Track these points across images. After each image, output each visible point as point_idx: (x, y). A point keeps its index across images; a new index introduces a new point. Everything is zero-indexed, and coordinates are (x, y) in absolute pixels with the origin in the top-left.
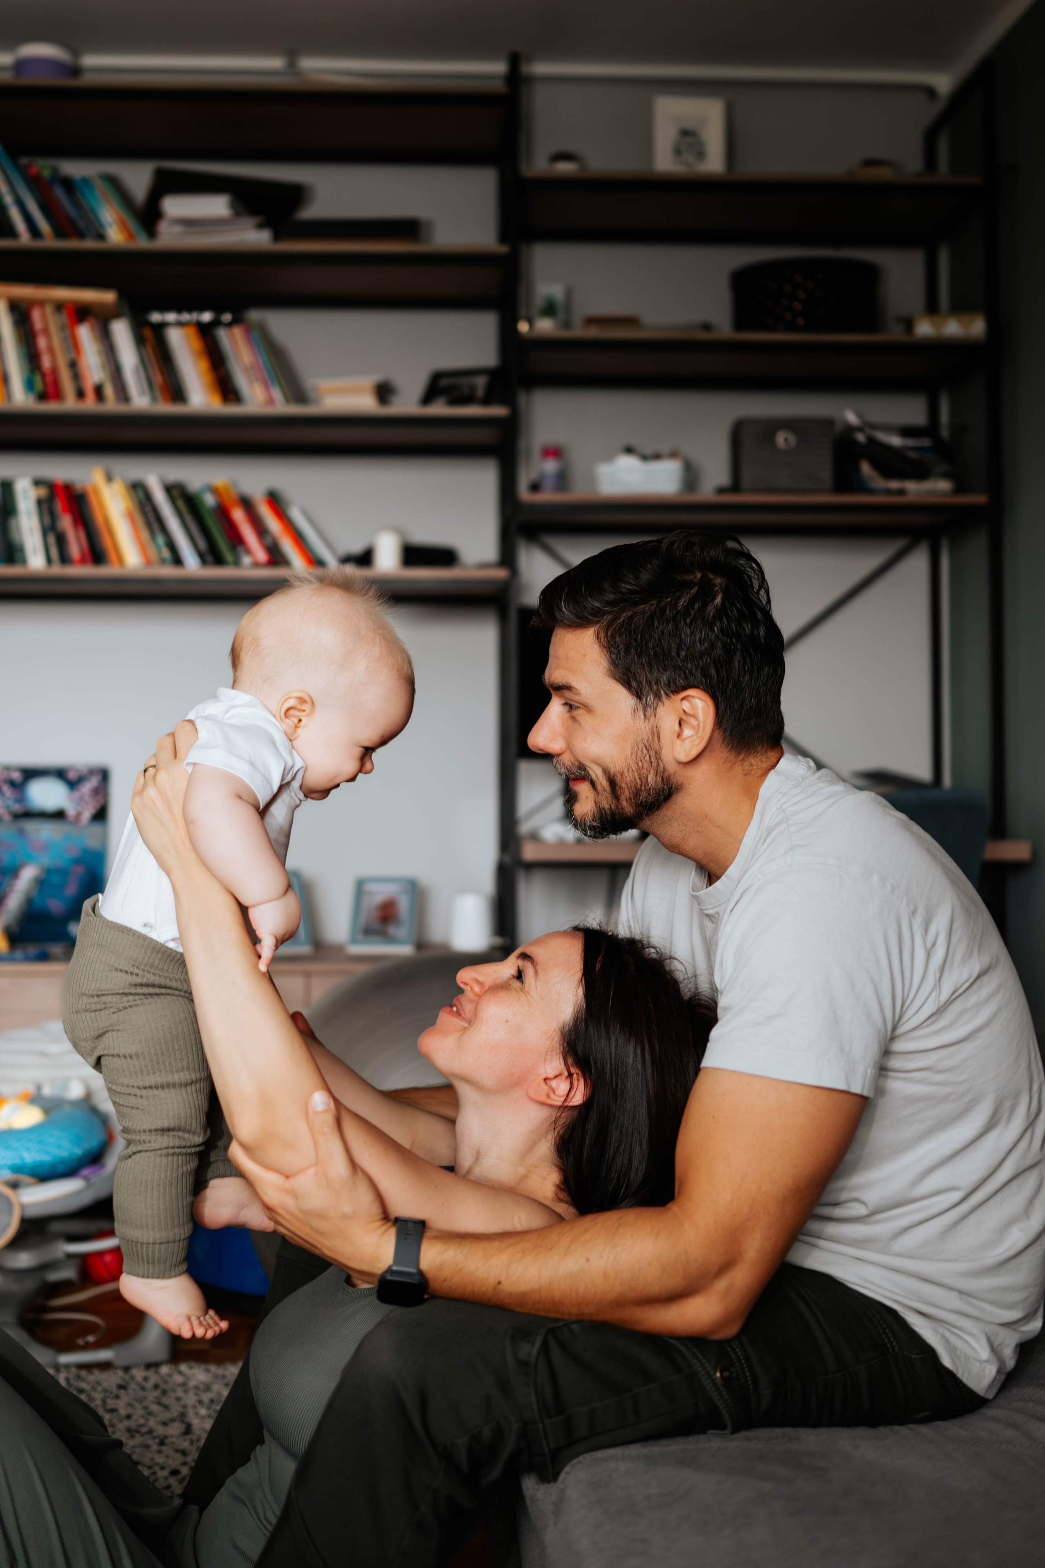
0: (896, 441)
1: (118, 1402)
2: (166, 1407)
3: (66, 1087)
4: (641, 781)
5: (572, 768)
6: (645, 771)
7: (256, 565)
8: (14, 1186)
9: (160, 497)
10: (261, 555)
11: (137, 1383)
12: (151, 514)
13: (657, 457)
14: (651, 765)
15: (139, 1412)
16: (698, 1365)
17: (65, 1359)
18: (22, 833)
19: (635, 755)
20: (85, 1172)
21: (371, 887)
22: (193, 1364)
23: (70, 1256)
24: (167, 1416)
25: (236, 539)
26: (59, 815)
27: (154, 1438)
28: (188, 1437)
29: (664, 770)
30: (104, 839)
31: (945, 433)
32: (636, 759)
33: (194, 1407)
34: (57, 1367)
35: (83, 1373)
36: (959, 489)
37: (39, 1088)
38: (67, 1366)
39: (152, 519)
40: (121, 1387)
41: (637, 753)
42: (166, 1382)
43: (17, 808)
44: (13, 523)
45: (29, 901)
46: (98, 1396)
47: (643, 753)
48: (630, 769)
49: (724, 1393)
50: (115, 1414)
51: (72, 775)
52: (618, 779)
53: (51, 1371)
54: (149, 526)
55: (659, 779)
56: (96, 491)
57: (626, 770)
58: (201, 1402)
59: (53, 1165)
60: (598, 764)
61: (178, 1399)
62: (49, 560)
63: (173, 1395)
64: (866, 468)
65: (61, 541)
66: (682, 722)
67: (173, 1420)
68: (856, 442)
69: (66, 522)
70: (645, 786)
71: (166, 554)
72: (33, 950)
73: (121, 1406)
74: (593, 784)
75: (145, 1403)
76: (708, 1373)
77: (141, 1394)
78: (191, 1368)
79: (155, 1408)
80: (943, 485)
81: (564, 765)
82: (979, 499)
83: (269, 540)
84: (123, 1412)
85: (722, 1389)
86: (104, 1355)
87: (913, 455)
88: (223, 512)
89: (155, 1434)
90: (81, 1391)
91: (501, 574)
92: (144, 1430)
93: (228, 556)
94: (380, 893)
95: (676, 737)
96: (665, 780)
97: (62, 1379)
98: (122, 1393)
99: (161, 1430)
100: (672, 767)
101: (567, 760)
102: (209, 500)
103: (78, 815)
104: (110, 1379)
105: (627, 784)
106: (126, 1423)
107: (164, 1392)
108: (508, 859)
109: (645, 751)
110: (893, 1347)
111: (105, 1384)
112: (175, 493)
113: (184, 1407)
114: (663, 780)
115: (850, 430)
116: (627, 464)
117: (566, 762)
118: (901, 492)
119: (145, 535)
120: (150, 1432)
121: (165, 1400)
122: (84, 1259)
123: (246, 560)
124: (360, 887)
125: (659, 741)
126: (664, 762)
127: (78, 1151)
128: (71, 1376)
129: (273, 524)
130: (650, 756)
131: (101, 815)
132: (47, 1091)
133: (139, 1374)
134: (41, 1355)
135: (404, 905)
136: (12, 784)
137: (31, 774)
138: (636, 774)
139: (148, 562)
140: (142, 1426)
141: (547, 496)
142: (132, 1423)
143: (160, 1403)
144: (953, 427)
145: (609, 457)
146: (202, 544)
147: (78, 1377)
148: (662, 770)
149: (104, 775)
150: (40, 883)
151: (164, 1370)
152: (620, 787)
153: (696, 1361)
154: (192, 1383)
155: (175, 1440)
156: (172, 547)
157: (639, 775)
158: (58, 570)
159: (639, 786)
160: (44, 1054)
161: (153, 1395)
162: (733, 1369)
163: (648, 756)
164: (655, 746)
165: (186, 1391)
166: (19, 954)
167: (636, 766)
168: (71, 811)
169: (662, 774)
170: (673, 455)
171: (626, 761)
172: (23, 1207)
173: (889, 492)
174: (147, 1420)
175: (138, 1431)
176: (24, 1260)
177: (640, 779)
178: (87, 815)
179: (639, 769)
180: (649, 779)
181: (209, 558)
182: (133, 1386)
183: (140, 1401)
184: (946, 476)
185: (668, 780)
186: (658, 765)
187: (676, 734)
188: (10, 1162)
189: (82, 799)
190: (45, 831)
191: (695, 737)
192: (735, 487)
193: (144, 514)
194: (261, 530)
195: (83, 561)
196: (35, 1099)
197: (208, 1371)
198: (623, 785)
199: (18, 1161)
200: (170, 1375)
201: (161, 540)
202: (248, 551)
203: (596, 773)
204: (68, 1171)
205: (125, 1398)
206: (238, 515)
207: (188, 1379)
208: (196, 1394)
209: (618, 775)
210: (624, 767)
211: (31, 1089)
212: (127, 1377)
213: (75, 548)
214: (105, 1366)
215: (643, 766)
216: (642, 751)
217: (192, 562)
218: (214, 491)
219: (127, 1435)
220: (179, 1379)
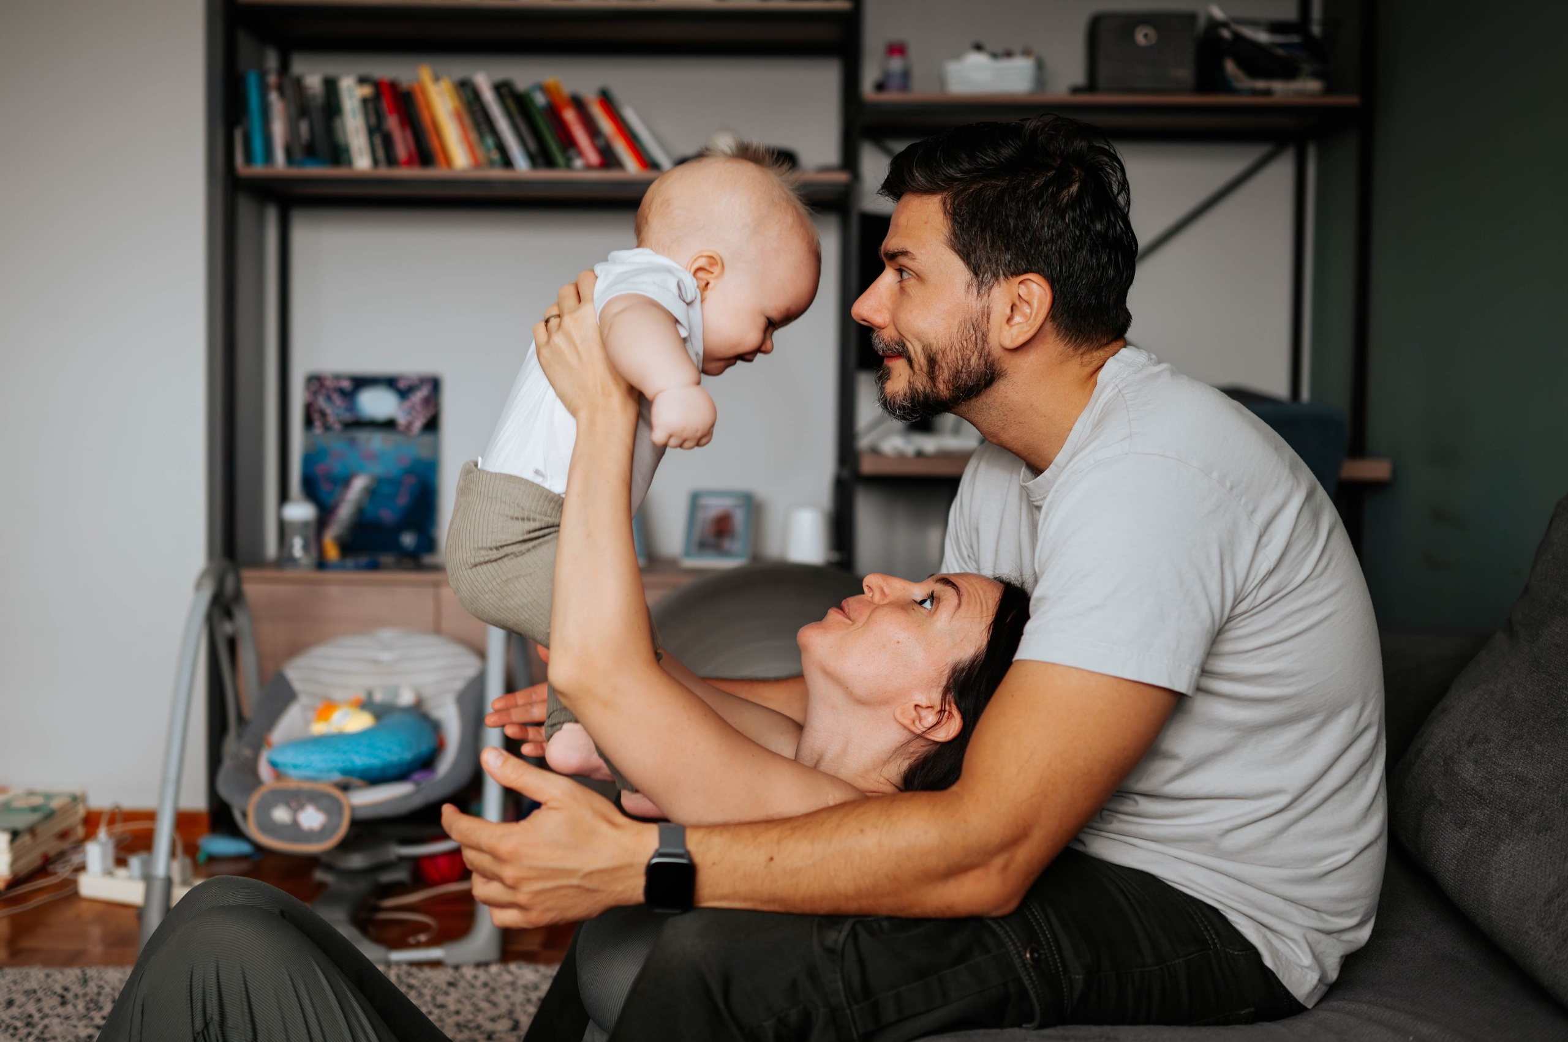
0: (1263, 37)
1: (448, 998)
2: (495, 1005)
3: (396, 694)
4: (963, 362)
5: (891, 343)
6: (968, 352)
7: (589, 167)
8: (345, 788)
9: (489, 96)
10: (593, 157)
11: (468, 982)
12: (479, 114)
13: (1009, 54)
14: (976, 346)
15: (467, 1008)
16: (1010, 943)
17: (396, 956)
18: (352, 442)
19: (961, 334)
20: (417, 776)
21: (705, 501)
22: (522, 964)
23: (402, 859)
24: (494, 1012)
25: (568, 142)
26: (389, 425)
27: (482, 1033)
28: (515, 1033)
29: (989, 354)
30: (436, 448)
31: (1316, 30)
32: (961, 338)
33: (522, 1005)
34: (388, 964)
35: (414, 970)
36: (1328, 91)
37: (370, 694)
38: (398, 964)
39: (481, 119)
40: (451, 984)
41: (963, 332)
42: (495, 980)
43: (348, 417)
44: (338, 122)
45: (360, 511)
46: (427, 992)
47: (969, 333)
48: (954, 348)
49: (1032, 974)
50: (444, 1010)
51: (402, 385)
52: (939, 357)
53: (381, 968)
54: (477, 126)
55: (982, 362)
56: (424, 92)
57: (949, 348)
58: (529, 1001)
59: (383, 769)
60: (919, 340)
61: (507, 997)
62: (376, 162)
63: (501, 993)
64: (1230, 67)
65: (388, 142)
66: (1014, 308)
67: (500, 1017)
68: (1221, 39)
69: (392, 123)
70: (967, 369)
71: (495, 156)
72: (364, 560)
73: (451, 1001)
74: (910, 362)
75: (475, 1000)
76: (1019, 953)
77: (470, 991)
78: (520, 968)
79: (484, 1005)
80: (1313, 85)
81: (883, 340)
82: (1351, 100)
83: (600, 143)
84: (452, 1008)
85: (1031, 970)
86: (435, 953)
87: (1280, 52)
88: (553, 111)
89: (483, 1029)
90: (411, 987)
91: (842, 177)
92: (472, 1025)
93: (560, 159)
94: (715, 506)
95: (1005, 321)
96: (989, 364)
97: (392, 977)
98: (452, 990)
99: (489, 1026)
100: (997, 352)
101: (887, 335)
102: (540, 99)
103: (409, 426)
104: (440, 977)
105: (948, 363)
106: (455, 1018)
107: (493, 990)
108: (846, 474)
109: (972, 331)
110: (1215, 944)
111: (435, 981)
112: (504, 91)
113: (513, 1004)
114: (986, 364)
115: (1214, 25)
116: (977, 60)
117: (886, 337)
118: (1268, 92)
119: (473, 136)
120: (478, 1027)
121: (494, 998)
122: (417, 860)
123: (578, 163)
124: (695, 500)
125: (988, 322)
126: (990, 345)
127: (408, 756)
128: (402, 973)
129: (606, 125)
130: (976, 337)
131: (432, 425)
132: (379, 697)
133: (468, 972)
134: (372, 952)
135: (739, 518)
136: (342, 392)
137: (361, 382)
138: (959, 354)
139: (477, 165)
140: (470, 1021)
141: (891, 96)
142: (460, 1019)
143: (489, 1001)
144: (1326, 22)
145: (958, 55)
146: (533, 146)
147: (409, 974)
148: (986, 353)
149: (435, 384)
150: (371, 492)
151: (494, 969)
152: (940, 367)
153: (1008, 940)
154: (521, 982)
155: (503, 1035)
156: (501, 148)
157: (962, 355)
158: (384, 172)
159: (960, 368)
160: (376, 662)
161: (482, 992)
162: (1042, 951)
163: (974, 336)
164: (984, 327)
165: (515, 990)
166: (350, 562)
167: (960, 345)
168: (402, 420)
169: (986, 358)
170: (1026, 53)
171: (950, 339)
172: (353, 809)
173: (1255, 92)
174: (476, 1016)
175: (466, 1027)
176: (357, 861)
177: (963, 360)
178: (418, 424)
179: (963, 349)
180: (971, 362)
181: (540, 160)
182: (462, 984)
183: (469, 997)
184: (1316, 75)
185: (992, 364)
186: (983, 348)
187: (1006, 318)
188: (340, 765)
189: (413, 408)
190: (377, 441)
191: (1025, 324)
192: (1091, 86)
193: (472, 113)
194: (593, 131)
195: (409, 162)
196: (366, 705)
197: (537, 971)
198: (944, 365)
199: (348, 765)
200: (499, 974)
201: (490, 141)
202: (580, 154)
203: (915, 349)
204: (399, 774)
205: (454, 994)
206: (570, 115)
207: (517, 978)
208: (525, 993)
209: (940, 352)
210: (947, 345)
211: (362, 696)
212: (457, 975)
213: (402, 150)
214: (436, 964)
215: (967, 346)
216: (969, 331)
217: (522, 165)
218: (544, 89)
219: (455, 1029)
220: (508, 978)
